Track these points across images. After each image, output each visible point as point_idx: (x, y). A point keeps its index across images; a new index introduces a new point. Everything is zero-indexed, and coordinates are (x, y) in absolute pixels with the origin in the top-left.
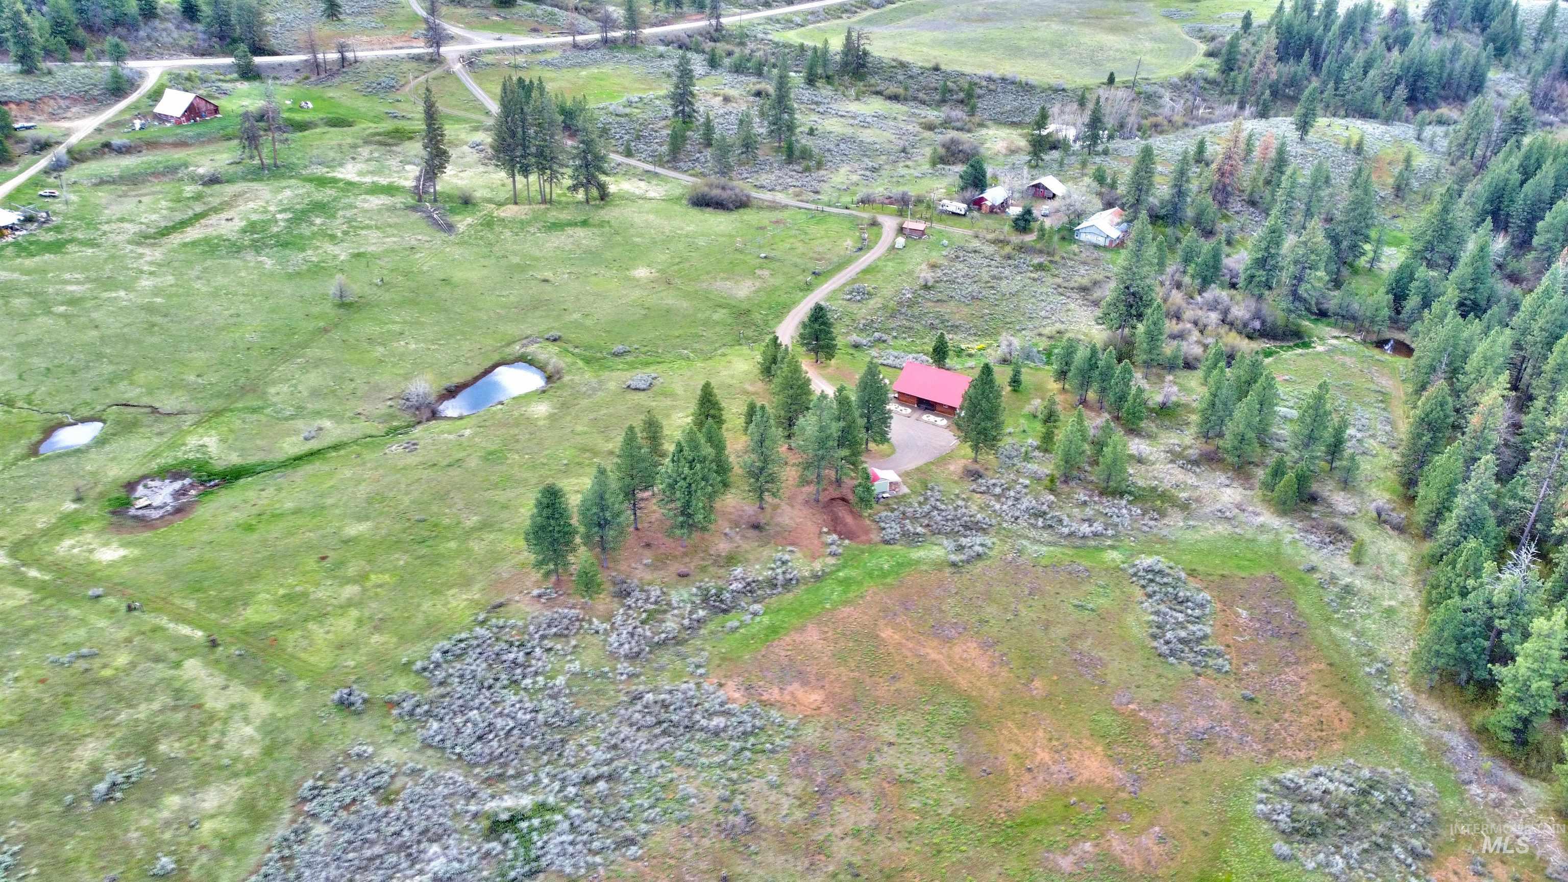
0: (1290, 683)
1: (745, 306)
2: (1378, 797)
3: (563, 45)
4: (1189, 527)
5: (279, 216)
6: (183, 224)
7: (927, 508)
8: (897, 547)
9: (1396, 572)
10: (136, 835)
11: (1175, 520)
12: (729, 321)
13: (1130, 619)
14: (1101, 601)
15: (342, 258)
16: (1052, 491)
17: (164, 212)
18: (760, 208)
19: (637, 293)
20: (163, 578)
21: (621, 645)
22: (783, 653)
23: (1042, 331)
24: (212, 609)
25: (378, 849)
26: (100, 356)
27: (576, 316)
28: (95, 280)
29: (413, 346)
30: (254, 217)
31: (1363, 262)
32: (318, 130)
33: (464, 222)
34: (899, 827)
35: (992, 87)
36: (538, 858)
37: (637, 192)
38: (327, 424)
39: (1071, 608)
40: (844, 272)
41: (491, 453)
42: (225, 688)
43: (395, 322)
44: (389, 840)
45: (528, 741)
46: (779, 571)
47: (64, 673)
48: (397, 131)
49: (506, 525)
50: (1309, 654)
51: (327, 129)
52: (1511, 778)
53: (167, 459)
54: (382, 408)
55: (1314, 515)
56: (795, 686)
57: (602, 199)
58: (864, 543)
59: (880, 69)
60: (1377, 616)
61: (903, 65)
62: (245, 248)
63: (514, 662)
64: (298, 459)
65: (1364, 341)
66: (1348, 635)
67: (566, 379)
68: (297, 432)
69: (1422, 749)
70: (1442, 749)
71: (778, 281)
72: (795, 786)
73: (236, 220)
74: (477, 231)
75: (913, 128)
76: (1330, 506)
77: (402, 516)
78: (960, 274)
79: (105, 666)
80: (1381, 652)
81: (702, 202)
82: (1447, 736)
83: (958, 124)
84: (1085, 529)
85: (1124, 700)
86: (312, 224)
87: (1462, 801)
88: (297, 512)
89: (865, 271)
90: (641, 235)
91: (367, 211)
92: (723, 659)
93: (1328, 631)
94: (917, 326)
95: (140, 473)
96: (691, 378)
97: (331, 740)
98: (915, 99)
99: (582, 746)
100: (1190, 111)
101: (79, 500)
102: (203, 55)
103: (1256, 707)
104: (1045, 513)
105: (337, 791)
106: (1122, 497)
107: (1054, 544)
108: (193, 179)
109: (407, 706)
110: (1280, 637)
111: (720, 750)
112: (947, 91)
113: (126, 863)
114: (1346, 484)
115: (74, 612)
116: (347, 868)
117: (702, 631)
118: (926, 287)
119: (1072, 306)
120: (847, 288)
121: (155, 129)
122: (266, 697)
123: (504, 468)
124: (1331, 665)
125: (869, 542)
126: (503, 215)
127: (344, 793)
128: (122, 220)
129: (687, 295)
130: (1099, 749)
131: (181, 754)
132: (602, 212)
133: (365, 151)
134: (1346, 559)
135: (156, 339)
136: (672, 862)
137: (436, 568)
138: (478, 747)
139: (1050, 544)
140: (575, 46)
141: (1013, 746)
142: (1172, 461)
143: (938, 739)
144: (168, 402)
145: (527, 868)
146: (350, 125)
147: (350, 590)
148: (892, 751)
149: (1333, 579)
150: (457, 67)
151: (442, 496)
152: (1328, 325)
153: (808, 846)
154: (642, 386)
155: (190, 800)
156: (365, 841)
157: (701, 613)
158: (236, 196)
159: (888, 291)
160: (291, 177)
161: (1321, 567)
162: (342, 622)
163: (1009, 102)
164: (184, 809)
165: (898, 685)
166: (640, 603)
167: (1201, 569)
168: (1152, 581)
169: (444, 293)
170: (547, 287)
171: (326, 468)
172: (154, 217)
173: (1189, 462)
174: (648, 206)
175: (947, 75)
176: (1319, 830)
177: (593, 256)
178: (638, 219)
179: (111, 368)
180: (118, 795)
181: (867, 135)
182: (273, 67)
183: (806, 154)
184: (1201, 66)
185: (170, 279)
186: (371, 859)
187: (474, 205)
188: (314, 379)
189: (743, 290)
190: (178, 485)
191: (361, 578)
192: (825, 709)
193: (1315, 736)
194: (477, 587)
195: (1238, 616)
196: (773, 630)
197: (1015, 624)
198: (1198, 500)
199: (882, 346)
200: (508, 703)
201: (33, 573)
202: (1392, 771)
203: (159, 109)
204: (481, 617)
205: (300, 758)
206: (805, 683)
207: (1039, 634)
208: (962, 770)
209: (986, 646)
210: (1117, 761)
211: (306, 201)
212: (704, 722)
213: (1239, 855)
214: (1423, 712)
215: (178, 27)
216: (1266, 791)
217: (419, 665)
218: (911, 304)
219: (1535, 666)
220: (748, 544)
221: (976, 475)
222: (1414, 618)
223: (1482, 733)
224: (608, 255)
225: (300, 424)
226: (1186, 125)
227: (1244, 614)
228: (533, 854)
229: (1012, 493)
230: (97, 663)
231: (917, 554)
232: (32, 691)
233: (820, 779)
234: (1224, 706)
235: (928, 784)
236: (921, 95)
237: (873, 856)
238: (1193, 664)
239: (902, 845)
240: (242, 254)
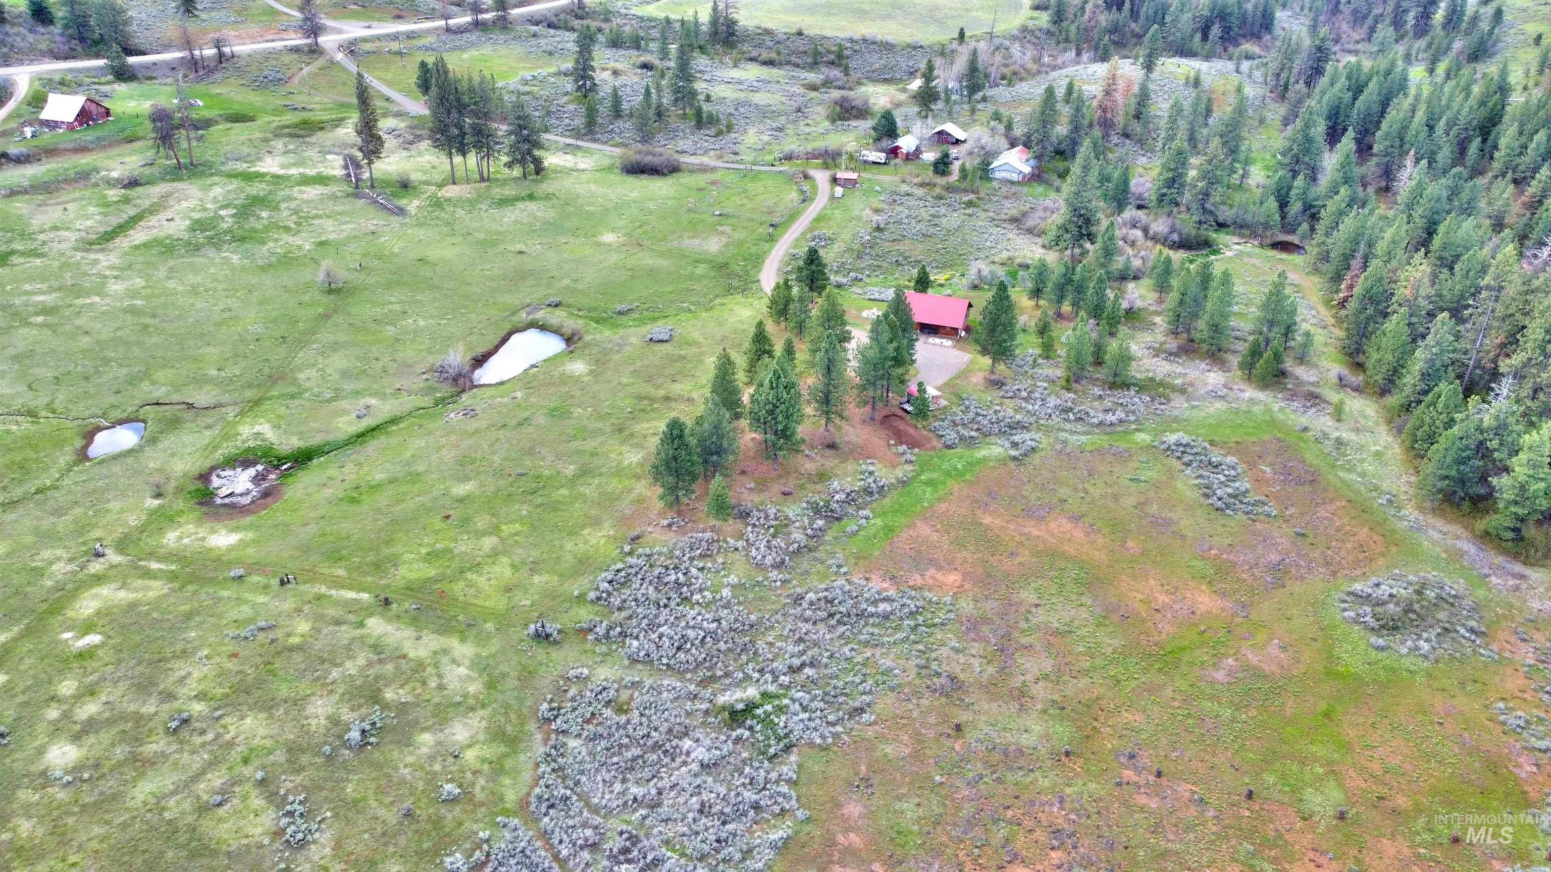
0: (1326, 518)
1: (720, 260)
2: (1430, 594)
3: (437, 29)
4: (1193, 407)
5: (223, 213)
6: (122, 229)
7: (971, 415)
8: (959, 450)
9: (1371, 423)
10: (407, 771)
11: (1179, 404)
12: (713, 274)
13: (1180, 485)
14: (1149, 474)
15: (308, 247)
16: (1069, 390)
17: (98, 218)
18: (692, 171)
19: (614, 258)
20: (296, 553)
21: (764, 557)
22: (907, 547)
23: (997, 259)
24: (365, 574)
25: (637, 752)
26: (106, 361)
27: (566, 282)
28: (59, 289)
29: (422, 323)
30: (196, 216)
31: (1235, 179)
32: (221, 127)
33: (413, 205)
34: (1077, 668)
35: (857, 47)
36: (786, 736)
37: (567, 165)
38: (373, 401)
39: (1128, 482)
40: (797, 223)
41: (555, 410)
42: (418, 638)
43: (391, 303)
44: (642, 742)
45: (722, 646)
46: (870, 480)
47: (251, 645)
48: (305, 122)
49: (604, 470)
50: (1330, 495)
51: (229, 125)
52: (1518, 568)
53: (227, 449)
54: (419, 383)
55: (1290, 386)
56: (932, 571)
57: (537, 173)
58: (928, 449)
59: (747, 37)
60: (1370, 459)
61: (768, 32)
62: (203, 245)
63: (676, 582)
64: (361, 437)
65: (1262, 246)
66: (1353, 476)
67: (587, 338)
68: (345, 412)
69: (1444, 556)
70: (1462, 554)
71: (740, 235)
72: (976, 648)
73: (177, 219)
74: (430, 213)
75: (797, 89)
76: (1297, 378)
77: (499, 473)
78: (904, 215)
79: (289, 635)
80: (1385, 485)
81: (636, 169)
82: (1459, 544)
83: (840, 83)
84: (1110, 418)
85: (1205, 548)
86: (259, 218)
87: (1490, 590)
88: (392, 481)
89: (818, 219)
90: (591, 204)
91: (307, 202)
92: (858, 558)
93: (1337, 475)
94: (885, 264)
95: (208, 464)
96: (703, 327)
97: (544, 668)
98: (789, 63)
99: (771, 644)
100: (1037, 60)
101: (158, 495)
102: (66, 58)
103: (1309, 540)
104: (1071, 409)
105: (574, 709)
106: (1128, 389)
107: (1089, 433)
108: (111, 183)
109: (601, 630)
110: (1303, 485)
111: (897, 629)
112: (816, 54)
113: (411, 794)
114: (1302, 359)
115: (225, 593)
116: (616, 770)
117: (827, 538)
118: (878, 229)
119: (1011, 236)
120: (809, 236)
121: (47, 137)
122: (463, 640)
123: (574, 422)
124: (1349, 501)
125: (934, 448)
126: (447, 195)
127: (580, 710)
128: (55, 228)
129: (662, 254)
130: (1204, 587)
131: (410, 699)
132: (544, 185)
133: (279, 144)
134: (1328, 418)
135: (155, 340)
136: (905, 721)
137: (559, 513)
138: (681, 656)
139: (1085, 433)
140: (448, 30)
141: (1134, 594)
142: (1156, 356)
143: (1074, 597)
144: (202, 398)
145: (782, 745)
146: (252, 119)
147: (488, 542)
148: (1040, 611)
149: (1326, 436)
150: (340, 56)
151: (530, 452)
152: (1227, 234)
153: (1011, 692)
154: (666, 338)
155: (441, 736)
156: (621, 746)
157: (820, 523)
158: (165, 196)
159: (846, 236)
160: (212, 175)
161: (1311, 426)
162: (497, 569)
163: (877, 61)
164: (440, 743)
165: (1019, 559)
166: (762, 521)
167: (1217, 439)
168: (1183, 452)
169: (426, 271)
170: (524, 258)
171: (394, 441)
172: (89, 223)
173: (1171, 354)
174: (583, 177)
175: (811, 39)
176: (1400, 624)
177: (553, 227)
178: (579, 189)
179: (124, 371)
180: (372, 740)
181: (760, 98)
182: (146, 67)
183: (713, 120)
184: (1032, 18)
185: (139, 282)
186: (634, 759)
187: (414, 188)
188: (338, 362)
189: (713, 245)
190: (252, 472)
191: (494, 530)
192: (967, 586)
193: (1361, 556)
194: (607, 525)
195: (1264, 472)
196: (889, 530)
197: (1089, 500)
198: (1191, 384)
199: (860, 284)
200: (689, 617)
201: (154, 566)
202: (1432, 575)
203: (45, 115)
204: (627, 548)
205: (523, 687)
206: (939, 568)
207: (1113, 506)
208: (1105, 617)
209: (1076, 519)
210: (1224, 595)
211: (242, 196)
212: (871, 609)
213: (1346, 652)
214: (1434, 528)
215: (30, 31)
216: (1345, 601)
217: (592, 595)
218: (872, 245)
219: (1531, 472)
220: (830, 462)
221: (999, 384)
222: (1398, 457)
223: (1487, 538)
224: (568, 224)
225: (344, 404)
226: (1039, 72)
227: (1268, 470)
228: (781, 733)
229: (1037, 395)
230: (279, 634)
231: (982, 453)
232: (229, 665)
233: (994, 641)
234: (1285, 543)
235: (1083, 632)
236: (793, 59)
237: (1067, 692)
238: (1247, 513)
239: (1084, 682)
240: (202, 253)
